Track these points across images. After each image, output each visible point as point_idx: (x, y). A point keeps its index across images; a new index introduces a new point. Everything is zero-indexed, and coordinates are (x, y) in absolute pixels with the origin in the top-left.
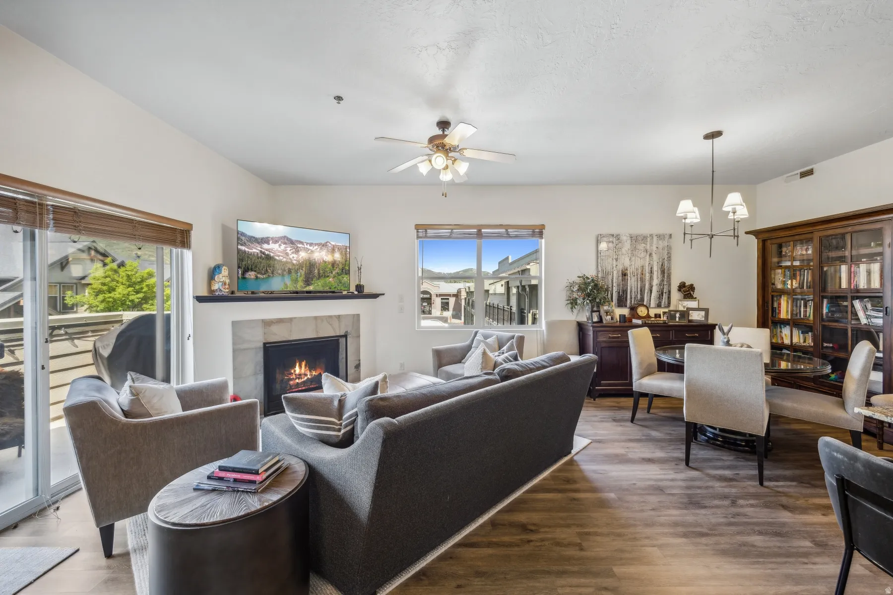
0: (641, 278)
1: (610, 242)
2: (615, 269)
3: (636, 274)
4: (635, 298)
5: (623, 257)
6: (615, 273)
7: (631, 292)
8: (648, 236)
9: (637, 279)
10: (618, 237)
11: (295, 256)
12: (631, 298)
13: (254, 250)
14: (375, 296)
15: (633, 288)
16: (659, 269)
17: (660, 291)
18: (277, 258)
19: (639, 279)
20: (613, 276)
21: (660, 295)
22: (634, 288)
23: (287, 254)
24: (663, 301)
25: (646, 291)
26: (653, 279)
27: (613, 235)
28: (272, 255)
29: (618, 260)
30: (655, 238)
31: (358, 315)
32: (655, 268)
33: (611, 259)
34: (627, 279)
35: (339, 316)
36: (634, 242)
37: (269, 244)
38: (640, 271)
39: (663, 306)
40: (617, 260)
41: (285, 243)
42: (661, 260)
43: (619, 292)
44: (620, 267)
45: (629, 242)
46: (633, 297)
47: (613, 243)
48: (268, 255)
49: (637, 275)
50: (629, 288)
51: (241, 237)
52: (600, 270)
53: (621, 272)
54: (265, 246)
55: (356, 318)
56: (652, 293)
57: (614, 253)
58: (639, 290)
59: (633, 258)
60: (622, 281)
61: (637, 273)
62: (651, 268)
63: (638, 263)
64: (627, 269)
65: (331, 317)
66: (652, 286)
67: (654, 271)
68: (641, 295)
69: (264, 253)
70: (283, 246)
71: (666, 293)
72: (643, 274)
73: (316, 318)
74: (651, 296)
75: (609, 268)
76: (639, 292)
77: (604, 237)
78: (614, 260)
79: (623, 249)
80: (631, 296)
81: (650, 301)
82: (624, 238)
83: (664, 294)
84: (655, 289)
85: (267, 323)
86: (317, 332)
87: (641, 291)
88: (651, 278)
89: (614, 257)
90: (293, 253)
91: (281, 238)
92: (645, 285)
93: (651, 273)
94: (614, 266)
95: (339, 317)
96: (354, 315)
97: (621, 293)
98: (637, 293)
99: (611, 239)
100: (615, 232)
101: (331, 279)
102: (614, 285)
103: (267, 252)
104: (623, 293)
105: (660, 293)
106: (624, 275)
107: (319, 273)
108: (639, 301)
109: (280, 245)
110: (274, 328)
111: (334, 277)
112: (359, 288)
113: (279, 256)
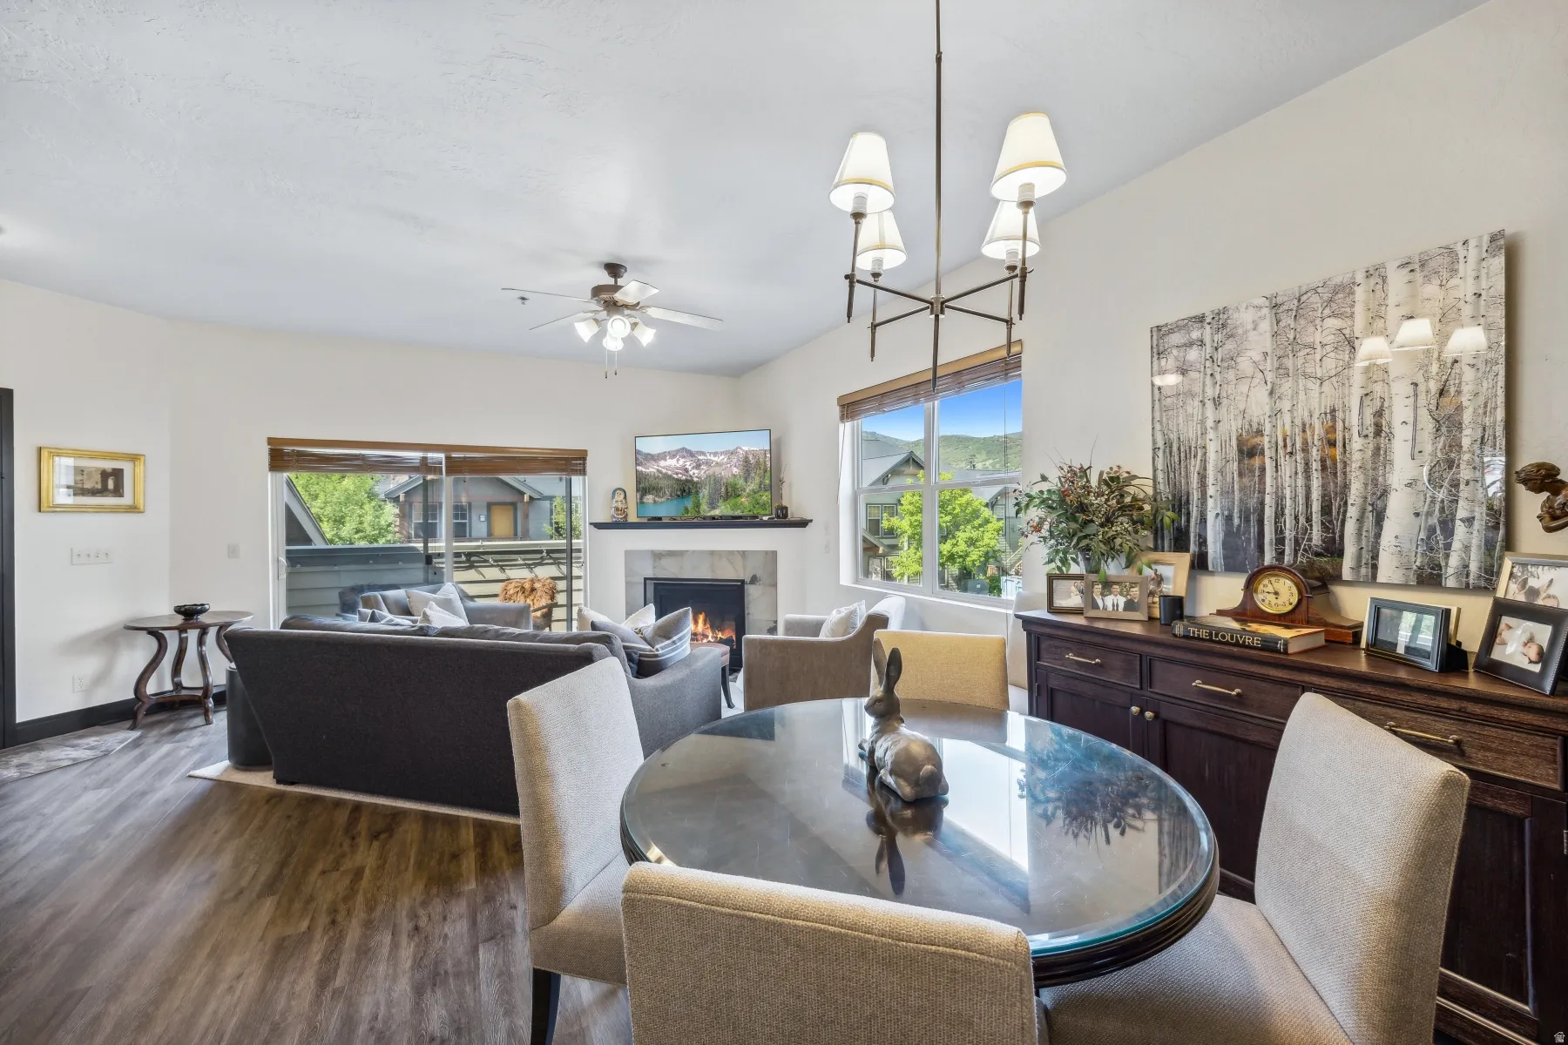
0: (1323, 461)
1: (1190, 344)
2: (1211, 434)
3: (1298, 445)
4: (1297, 542)
5: (1243, 388)
6: (1212, 448)
7: (1279, 513)
8: (1360, 277)
9: (1307, 464)
10: (1220, 321)
11: (696, 471)
12: (1280, 541)
13: (651, 470)
14: (803, 523)
15: (1288, 502)
16: (1424, 414)
17: (1429, 514)
18: (675, 476)
19: (1315, 466)
20: (1204, 462)
21: (1432, 530)
22: (1294, 498)
23: (687, 471)
24: (1454, 561)
25: (1353, 512)
26: (1388, 462)
27: (1200, 319)
28: (670, 473)
29: (1225, 402)
30: (1397, 280)
31: (774, 553)
32: (1399, 413)
33: (1196, 403)
34: (1263, 469)
35: (744, 552)
36: (1287, 320)
37: (665, 460)
38: (1319, 430)
39: (1451, 582)
40: (1217, 402)
41: (684, 457)
42: (1434, 368)
43: (1229, 519)
44: (1232, 426)
45: (1266, 326)
46: (1289, 534)
47: (1202, 343)
48: (666, 474)
49: (1305, 450)
50: (1269, 500)
51: (640, 458)
52: (1160, 444)
53: (1234, 443)
54: (662, 463)
55: (772, 556)
56: (1387, 524)
57: (1208, 380)
58: (1316, 507)
59: (1286, 387)
60: (1241, 475)
61: (1305, 443)
62: (1379, 414)
63: (1310, 402)
64: (1260, 433)
65: (731, 553)
66: (1385, 493)
67: (1396, 423)
68: (1325, 527)
69: (661, 472)
70: (681, 461)
71: (1469, 521)
72: (1332, 444)
73: (712, 553)
74: (1378, 536)
75: (1190, 432)
76: (1316, 518)
77: (1171, 331)
78: (1209, 405)
79: (1239, 360)
80: (1279, 532)
81: (1375, 557)
82: (1244, 318)
83: (1460, 530)
84: (1398, 507)
85: (658, 556)
86: (713, 571)
87: (1326, 510)
88: (1380, 456)
89: (1210, 392)
90: (693, 468)
91: (678, 451)
92: (1346, 486)
93: (1378, 431)
94: (1210, 423)
95: (744, 554)
96: (766, 552)
97: (1236, 521)
98: (1309, 520)
99: (1195, 335)
100: (1206, 307)
101: (743, 500)
102: (1211, 491)
103: (664, 471)
104: (1247, 520)
105: (1434, 520)
106: (1248, 452)
107: (727, 492)
108: (1318, 554)
109: (678, 460)
110: (664, 562)
111: (748, 496)
112: (783, 511)
113: (677, 474)
